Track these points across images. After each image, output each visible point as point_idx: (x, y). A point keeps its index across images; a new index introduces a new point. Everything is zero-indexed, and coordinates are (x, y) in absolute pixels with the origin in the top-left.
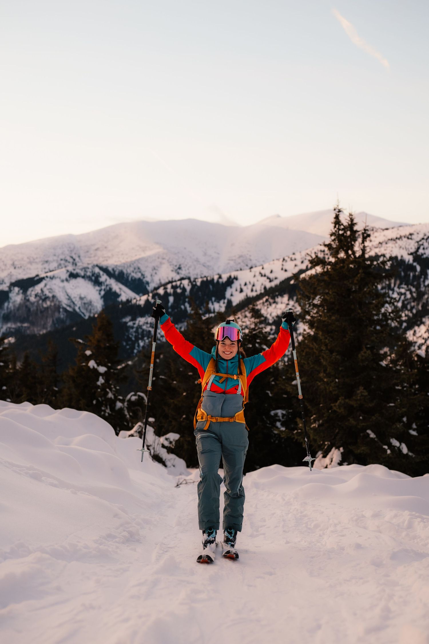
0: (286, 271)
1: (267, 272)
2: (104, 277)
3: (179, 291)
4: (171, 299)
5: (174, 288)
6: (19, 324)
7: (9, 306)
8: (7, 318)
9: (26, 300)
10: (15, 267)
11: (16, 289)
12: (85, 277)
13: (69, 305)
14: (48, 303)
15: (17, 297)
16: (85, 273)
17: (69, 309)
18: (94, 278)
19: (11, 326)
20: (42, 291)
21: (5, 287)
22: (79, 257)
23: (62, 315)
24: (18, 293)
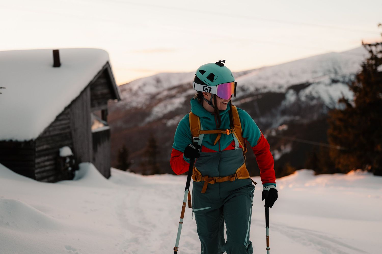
7: (285, 104)
8: (284, 113)
9: (298, 99)
10: (291, 75)
11: (291, 92)
12: (344, 82)
13: (331, 103)
14: (314, 102)
15: (291, 97)
16: (344, 79)
17: (331, 107)
18: (351, 84)
19: (287, 118)
20: (311, 93)
21: (283, 90)
22: (340, 68)
23: (325, 111)
24: (293, 94)
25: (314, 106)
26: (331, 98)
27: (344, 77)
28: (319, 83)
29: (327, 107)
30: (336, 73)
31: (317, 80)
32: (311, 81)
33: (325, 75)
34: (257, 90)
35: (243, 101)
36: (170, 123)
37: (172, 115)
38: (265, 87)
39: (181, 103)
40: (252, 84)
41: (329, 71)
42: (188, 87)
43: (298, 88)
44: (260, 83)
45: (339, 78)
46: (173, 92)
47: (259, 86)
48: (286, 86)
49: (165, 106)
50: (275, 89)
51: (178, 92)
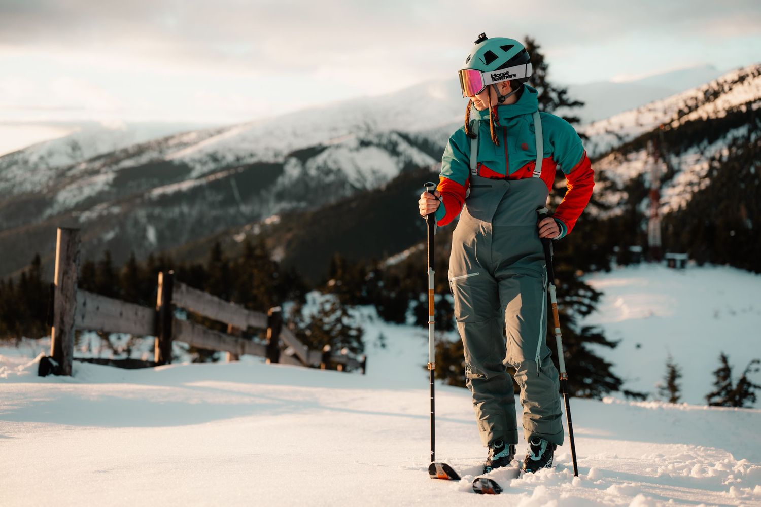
0: (641, 125)
1: (616, 128)
2: (403, 146)
6: (294, 204)
7: (283, 181)
8: (280, 196)
9: (305, 174)
10: (295, 135)
11: (293, 161)
12: (379, 145)
13: (358, 180)
14: (332, 178)
15: (293, 170)
16: (380, 140)
17: (358, 185)
18: (390, 147)
19: (286, 205)
20: (325, 163)
21: (280, 160)
22: (375, 122)
23: (348, 193)
24: (296, 166)
25: (329, 185)
26: (359, 172)
27: (380, 136)
28: (338, 147)
29: (352, 186)
30: (368, 129)
31: (336, 142)
32: (326, 143)
33: (350, 133)
34: (238, 159)
35: (212, 178)
36: (84, 216)
37: (89, 203)
38: (252, 155)
39: (107, 183)
40: (230, 150)
41: (358, 128)
42: (123, 155)
43: (305, 155)
44: (244, 148)
45: (372, 138)
46: (97, 165)
47: (242, 154)
48: (286, 152)
49: (80, 189)
50: (269, 158)
51: (104, 165)
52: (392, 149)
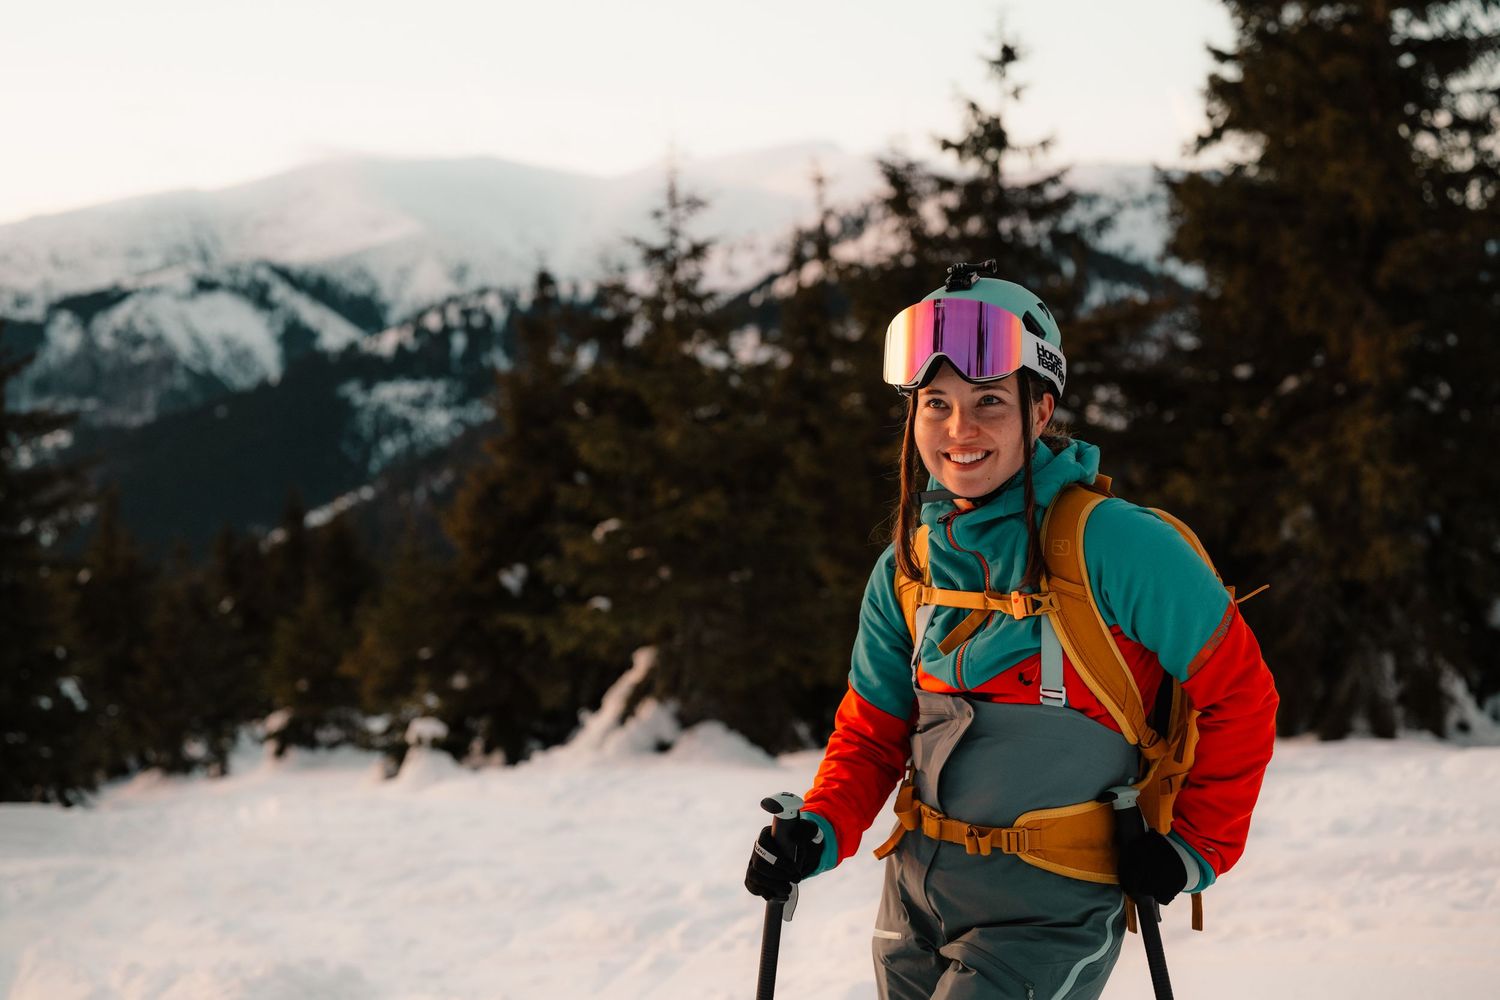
2: (280, 291)
3: (477, 321)
4: (459, 342)
5: (466, 313)
6: (72, 404)
7: (46, 358)
8: (44, 387)
9: (90, 344)
10: (56, 262)
11: (65, 318)
12: (235, 290)
13: (196, 356)
14: (144, 353)
15: (65, 337)
16: (235, 279)
17: (198, 367)
18: (256, 293)
20: (130, 322)
21: (35, 312)
22: (217, 241)
23: (181, 381)
24: (69, 328)
25: (143, 367)
26: (197, 340)
27: (234, 271)
28: (154, 291)
29: (188, 370)
30: (204, 256)
31: (149, 282)
32: (128, 283)
33: (168, 264)
41: (183, 251)
43: (88, 306)
45: (216, 273)
52: (259, 297)
